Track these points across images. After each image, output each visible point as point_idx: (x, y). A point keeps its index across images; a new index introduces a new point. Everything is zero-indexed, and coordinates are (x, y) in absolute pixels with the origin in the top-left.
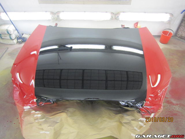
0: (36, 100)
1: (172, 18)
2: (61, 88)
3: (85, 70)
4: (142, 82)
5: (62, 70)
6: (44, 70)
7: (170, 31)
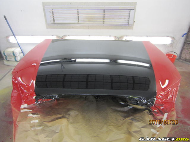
0: (35, 97)
1: (174, 41)
2: (64, 88)
3: (89, 75)
4: (149, 84)
5: (65, 75)
6: (47, 75)
7: (174, 54)
